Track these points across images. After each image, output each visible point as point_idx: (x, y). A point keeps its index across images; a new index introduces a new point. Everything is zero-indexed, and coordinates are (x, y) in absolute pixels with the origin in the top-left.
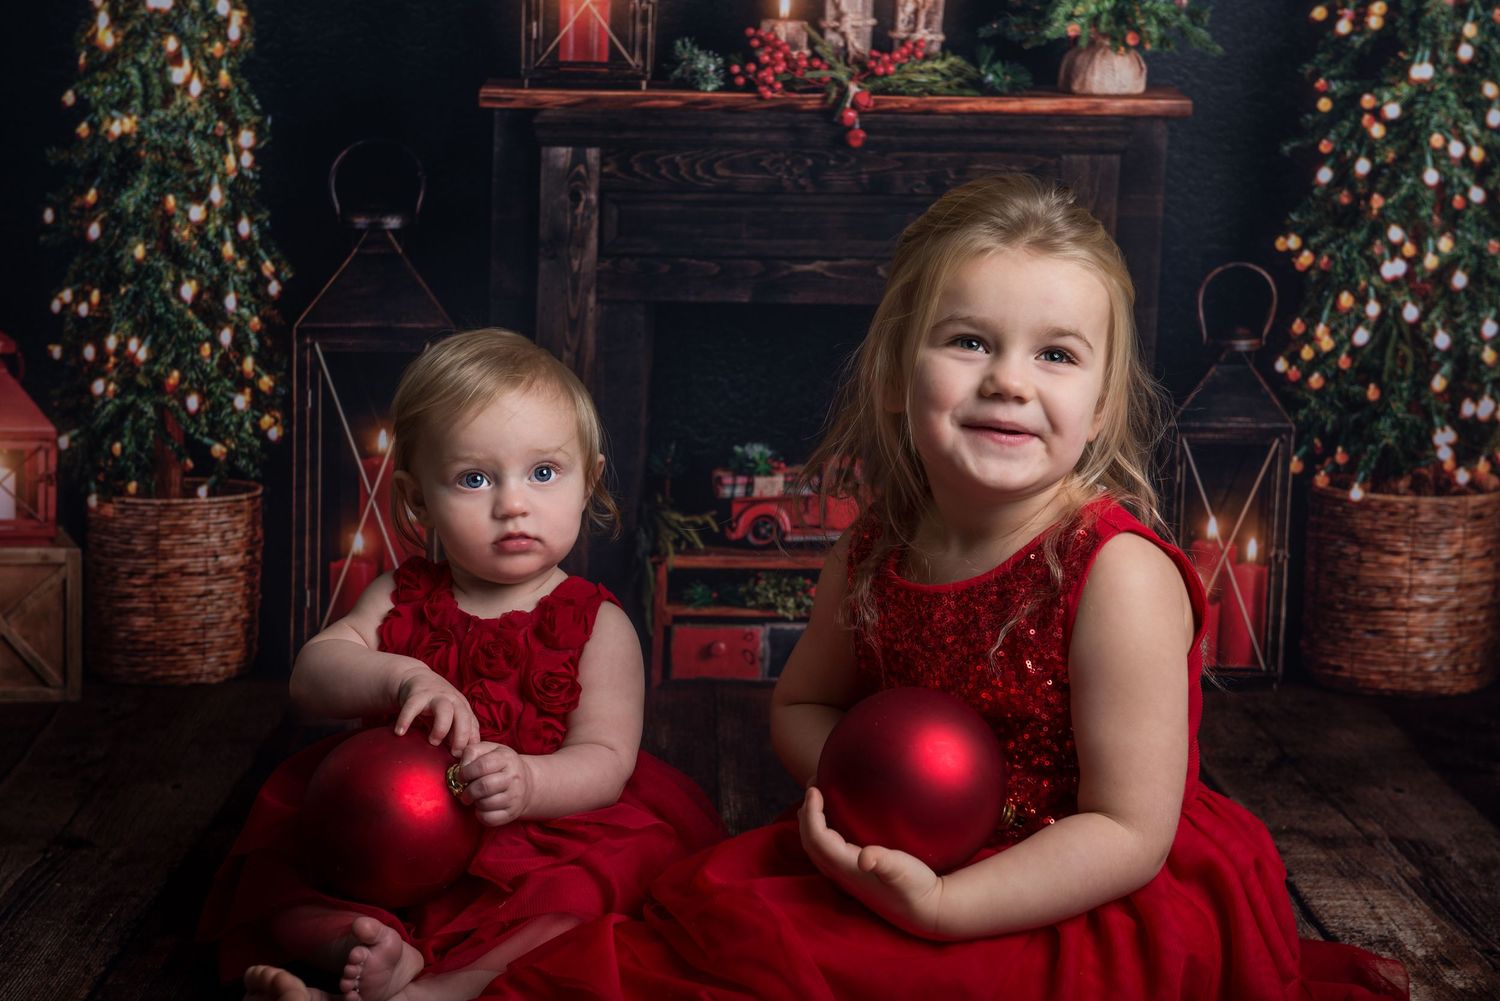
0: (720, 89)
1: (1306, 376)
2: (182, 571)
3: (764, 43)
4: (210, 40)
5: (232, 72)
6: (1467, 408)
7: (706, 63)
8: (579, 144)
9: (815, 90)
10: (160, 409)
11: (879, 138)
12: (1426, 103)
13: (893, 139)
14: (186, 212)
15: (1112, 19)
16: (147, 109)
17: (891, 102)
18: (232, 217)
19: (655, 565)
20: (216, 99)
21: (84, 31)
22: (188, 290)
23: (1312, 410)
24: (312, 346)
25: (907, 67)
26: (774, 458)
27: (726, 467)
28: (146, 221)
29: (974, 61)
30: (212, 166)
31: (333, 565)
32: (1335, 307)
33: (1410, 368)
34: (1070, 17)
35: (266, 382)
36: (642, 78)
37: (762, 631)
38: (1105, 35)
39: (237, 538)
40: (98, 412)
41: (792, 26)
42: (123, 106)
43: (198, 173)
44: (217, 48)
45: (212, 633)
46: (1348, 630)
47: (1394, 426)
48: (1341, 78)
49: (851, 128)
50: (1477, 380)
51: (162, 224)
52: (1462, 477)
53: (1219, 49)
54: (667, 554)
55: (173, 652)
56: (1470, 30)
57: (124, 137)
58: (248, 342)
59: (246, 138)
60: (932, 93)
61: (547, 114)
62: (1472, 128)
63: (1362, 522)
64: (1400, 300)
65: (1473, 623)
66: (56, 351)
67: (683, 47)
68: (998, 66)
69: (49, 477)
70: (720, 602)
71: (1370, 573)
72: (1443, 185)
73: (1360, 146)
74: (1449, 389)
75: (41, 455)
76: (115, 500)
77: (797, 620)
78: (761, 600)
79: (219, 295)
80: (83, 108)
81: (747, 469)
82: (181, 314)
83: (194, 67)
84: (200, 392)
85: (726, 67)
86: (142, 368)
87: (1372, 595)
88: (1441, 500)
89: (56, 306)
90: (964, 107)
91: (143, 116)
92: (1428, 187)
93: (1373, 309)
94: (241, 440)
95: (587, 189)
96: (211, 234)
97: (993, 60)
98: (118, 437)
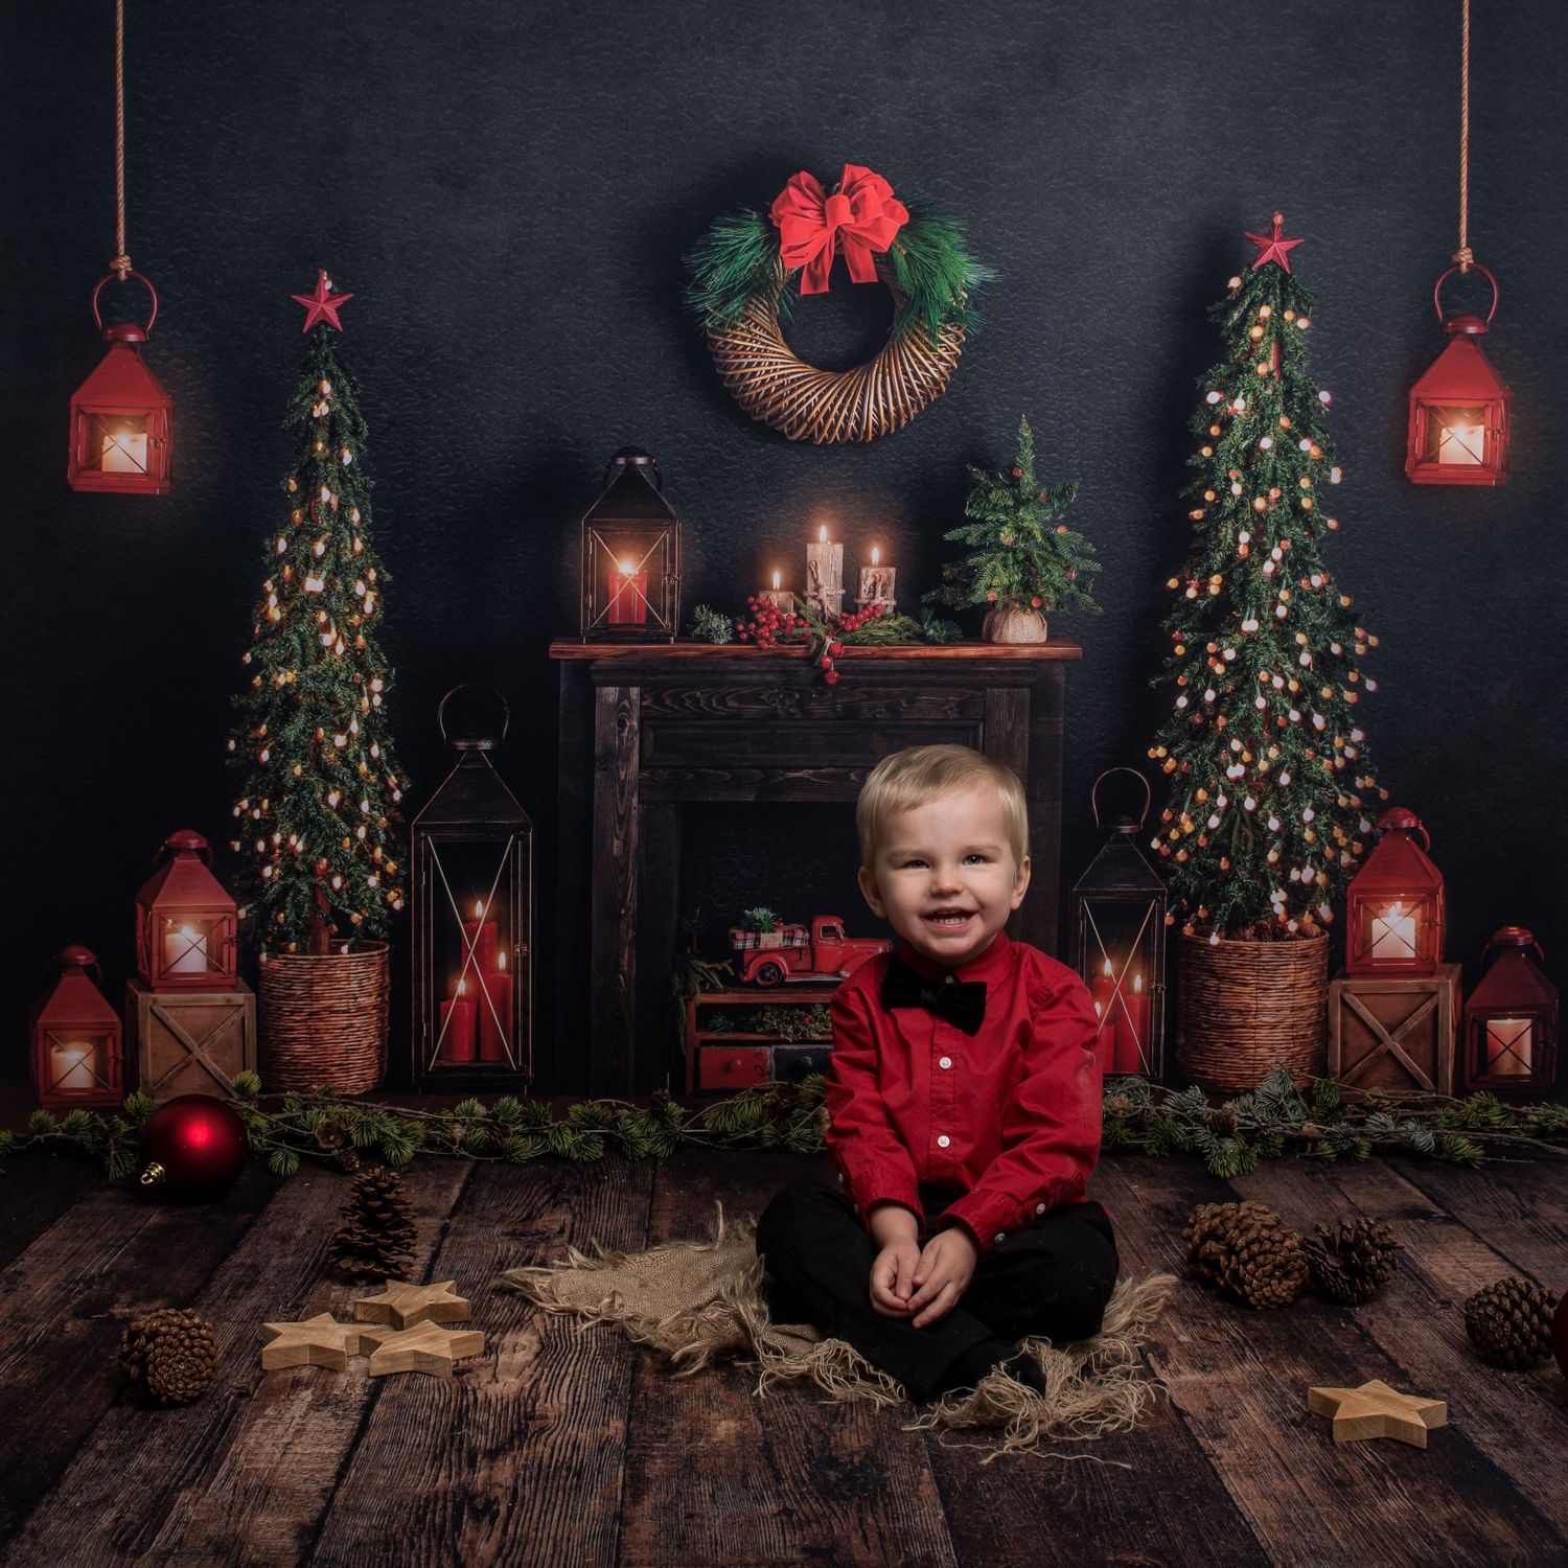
0: (729, 643)
1: (1174, 852)
2: (330, 1010)
3: (761, 608)
4: (350, 614)
5: (366, 637)
6: (1295, 875)
7: (719, 623)
8: (624, 685)
9: (800, 643)
10: (313, 887)
11: (850, 677)
12: (1254, 649)
13: (860, 677)
14: (333, 740)
15: (1020, 588)
16: (304, 665)
17: (858, 651)
18: (367, 743)
19: (686, 1001)
20: (356, 658)
21: (259, 609)
22: (334, 799)
23: (1179, 878)
24: (426, 838)
25: (869, 625)
26: (776, 919)
27: (739, 926)
28: (303, 748)
29: (918, 619)
30: (351, 706)
31: (443, 1004)
32: (1193, 800)
33: (1250, 846)
34: (989, 587)
35: (391, 866)
36: (671, 635)
37: (769, 1051)
38: (1015, 600)
39: (371, 985)
40: (267, 890)
41: (781, 595)
42: (286, 663)
43: (341, 711)
44: (356, 619)
45: (354, 1057)
46: (1212, 1044)
47: (1240, 890)
48: (1191, 630)
49: (828, 670)
50: (1300, 854)
51: (315, 750)
52: (1292, 926)
53: (1100, 609)
54: (695, 993)
55: (324, 1071)
56: (1284, 595)
57: (287, 685)
58: (378, 837)
59: (377, 685)
60: (887, 644)
61: (600, 662)
62: (1289, 666)
63: (1219, 961)
64: (1241, 795)
65: (1304, 1036)
66: (237, 846)
67: (701, 613)
68: (936, 623)
69: (231, 939)
70: (737, 1029)
71: (1226, 1000)
72: (1269, 709)
73: (1207, 681)
74: (1279, 860)
75: (226, 923)
76: (280, 956)
77: (794, 1043)
78: (768, 1027)
79: (356, 802)
80: (258, 665)
81: (755, 928)
82: (329, 816)
83: (338, 634)
84: (342, 874)
85: (734, 627)
86: (300, 857)
87: (1228, 1017)
88: (1278, 944)
89: (237, 812)
90: (912, 654)
91: (301, 670)
92: (1259, 710)
93: (1222, 801)
94: (373, 910)
95: (630, 718)
96: (351, 756)
97: (933, 619)
98: (282, 909)
